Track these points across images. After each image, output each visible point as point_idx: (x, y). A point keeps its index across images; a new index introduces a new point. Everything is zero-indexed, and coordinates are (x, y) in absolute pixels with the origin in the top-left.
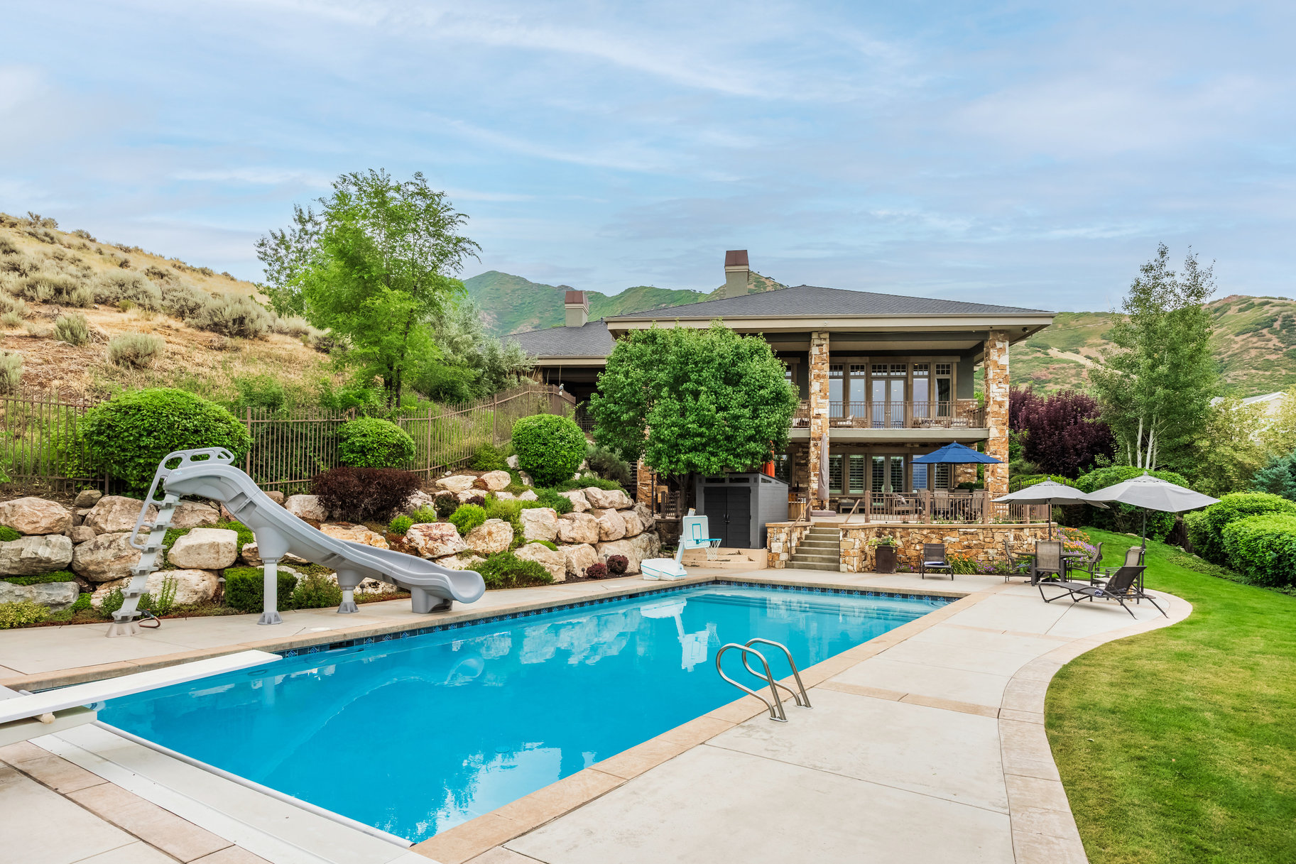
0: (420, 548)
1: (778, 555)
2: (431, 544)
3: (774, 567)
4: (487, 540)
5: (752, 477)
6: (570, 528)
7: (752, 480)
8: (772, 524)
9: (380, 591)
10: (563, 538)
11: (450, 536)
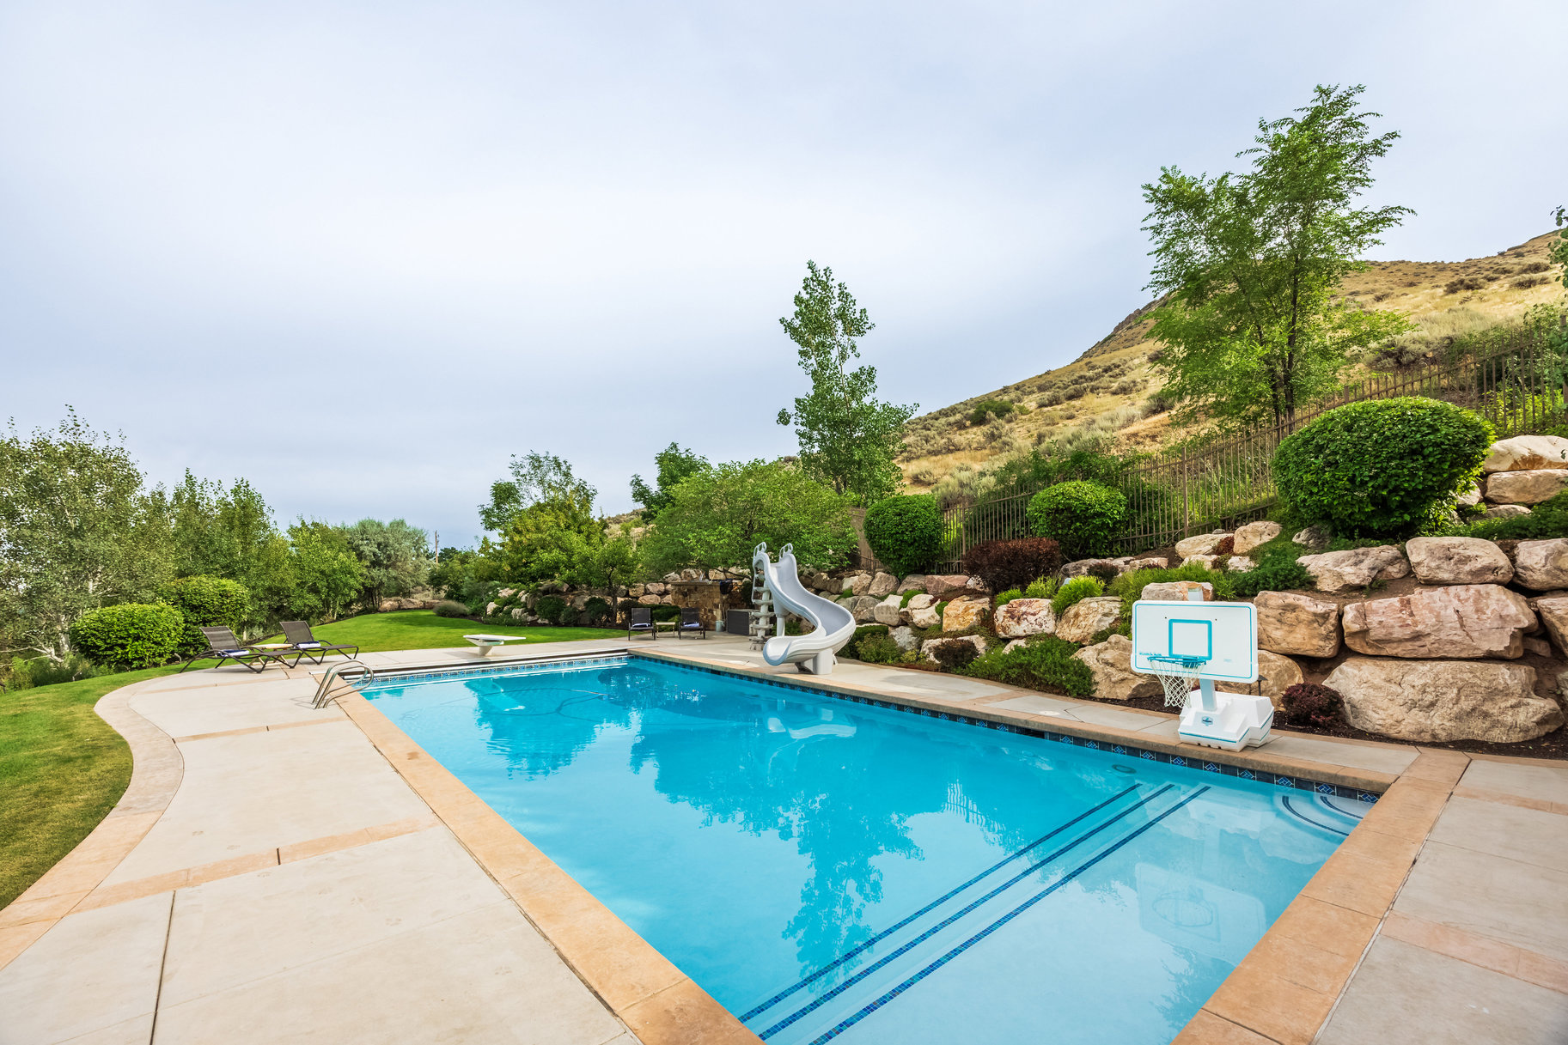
0: (998, 624)
2: (1009, 622)
4: (1070, 624)
11: (1034, 614)
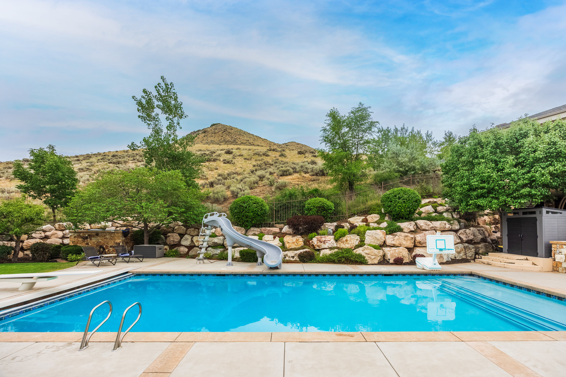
0: (314, 245)
1: (561, 263)
2: (319, 244)
3: (558, 271)
4: (345, 243)
5: (537, 210)
6: (392, 239)
7: (538, 212)
8: (555, 242)
9: (294, 259)
10: (388, 244)
11: (329, 241)
